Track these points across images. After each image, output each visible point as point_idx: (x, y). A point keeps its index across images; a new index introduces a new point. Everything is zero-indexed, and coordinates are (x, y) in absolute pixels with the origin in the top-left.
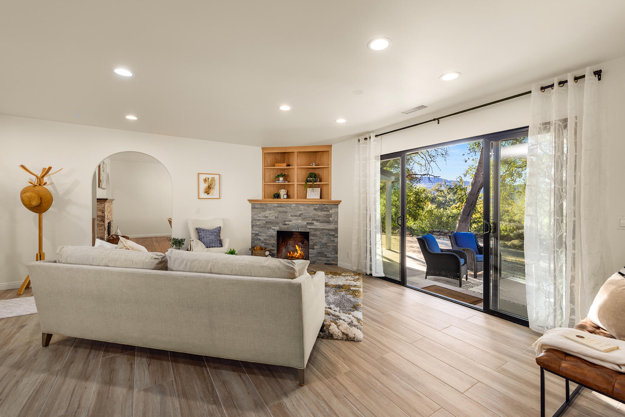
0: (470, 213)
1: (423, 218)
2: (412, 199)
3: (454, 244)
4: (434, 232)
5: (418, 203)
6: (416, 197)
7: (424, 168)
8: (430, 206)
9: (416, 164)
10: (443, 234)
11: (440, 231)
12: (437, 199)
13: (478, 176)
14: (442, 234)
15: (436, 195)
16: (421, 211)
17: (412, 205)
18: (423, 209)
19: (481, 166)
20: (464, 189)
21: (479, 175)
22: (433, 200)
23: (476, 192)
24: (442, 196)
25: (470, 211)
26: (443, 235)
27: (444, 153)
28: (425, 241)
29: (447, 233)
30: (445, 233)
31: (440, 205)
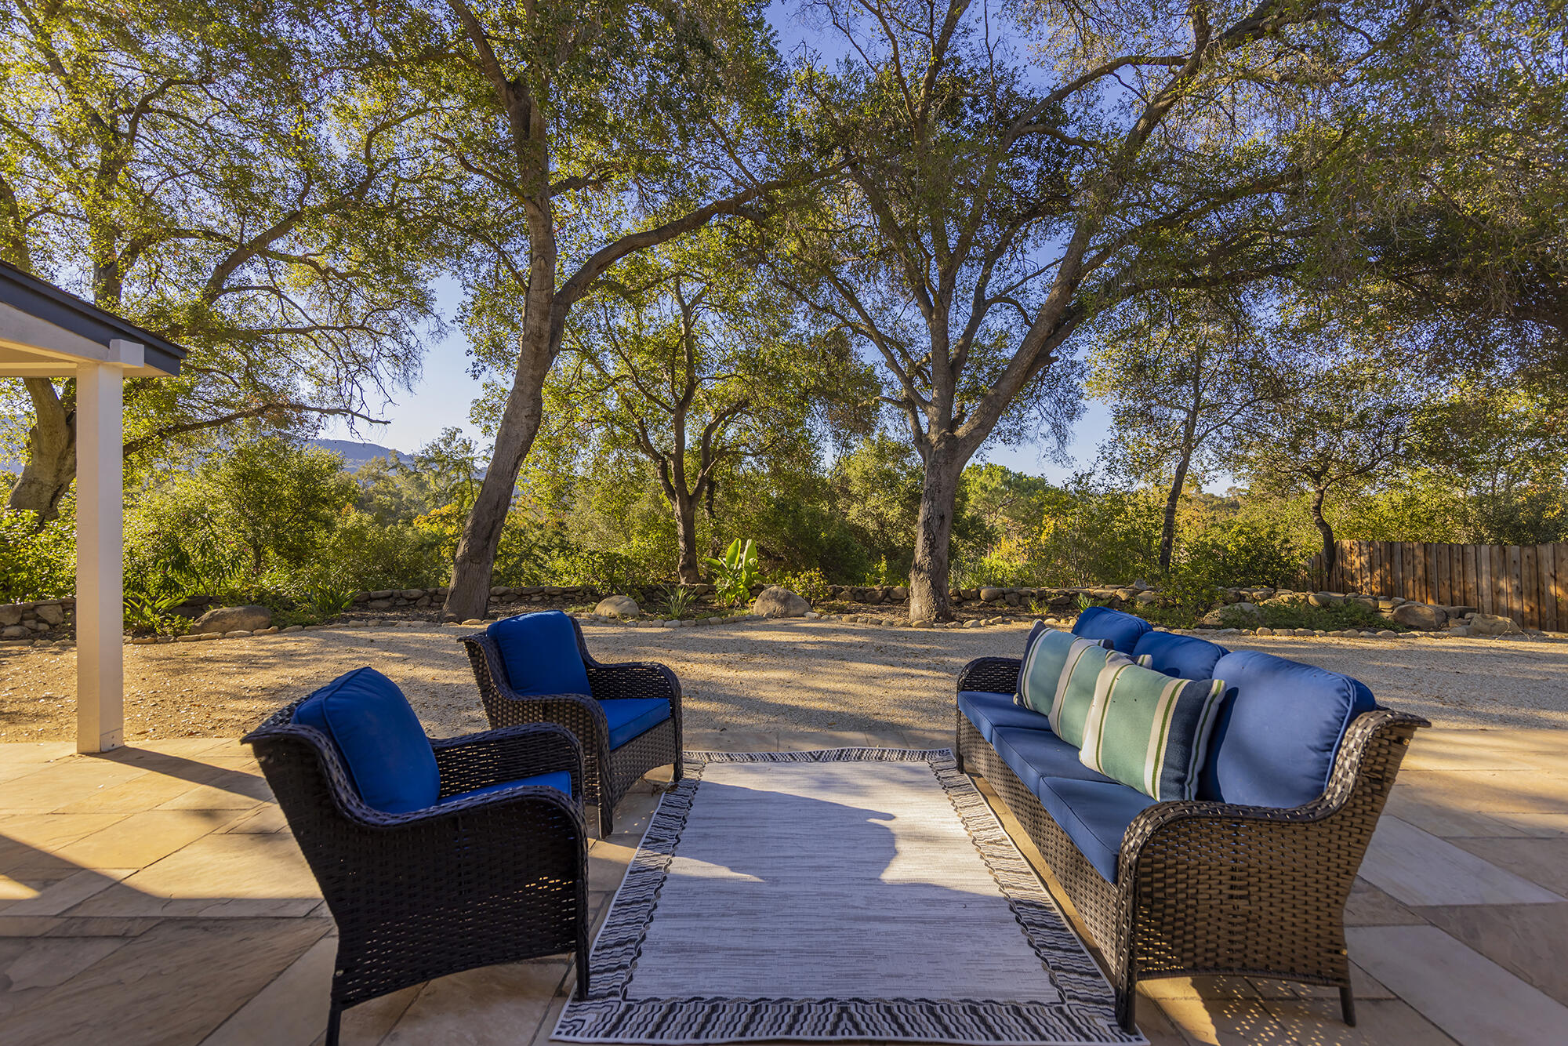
0: (492, 529)
1: (330, 555)
2: (286, 493)
3: (496, 682)
4: (371, 599)
5: (309, 505)
6: (301, 488)
7: (330, 393)
8: (353, 517)
9: (301, 375)
10: (405, 602)
11: (391, 596)
12: (376, 501)
13: (514, 420)
14: (398, 603)
15: (371, 489)
16: (323, 533)
17: (285, 515)
18: (328, 525)
19: (522, 392)
20: (463, 465)
21: (517, 416)
22: (362, 504)
23: (510, 468)
24: (389, 492)
25: (493, 527)
26: (402, 608)
27: (400, 351)
28: (328, 753)
29: (416, 599)
30: (409, 600)
31: (384, 516)
